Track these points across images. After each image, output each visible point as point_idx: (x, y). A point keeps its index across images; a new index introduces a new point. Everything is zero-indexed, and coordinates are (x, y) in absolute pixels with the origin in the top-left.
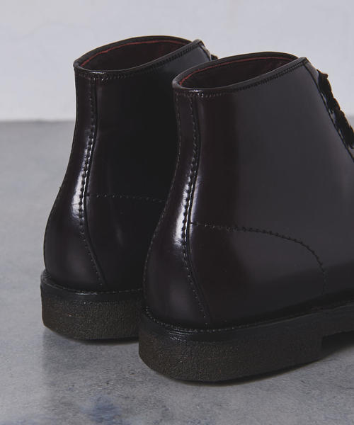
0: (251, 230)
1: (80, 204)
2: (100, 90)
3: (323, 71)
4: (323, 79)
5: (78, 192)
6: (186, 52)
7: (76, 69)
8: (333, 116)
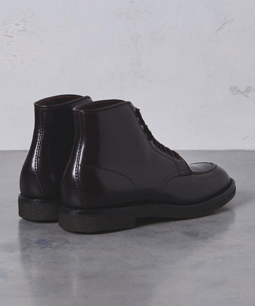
0: (104, 169)
1: (35, 161)
2: (44, 114)
3: (138, 108)
4: (137, 111)
5: (35, 157)
6: (79, 101)
7: (35, 106)
8: (142, 126)
